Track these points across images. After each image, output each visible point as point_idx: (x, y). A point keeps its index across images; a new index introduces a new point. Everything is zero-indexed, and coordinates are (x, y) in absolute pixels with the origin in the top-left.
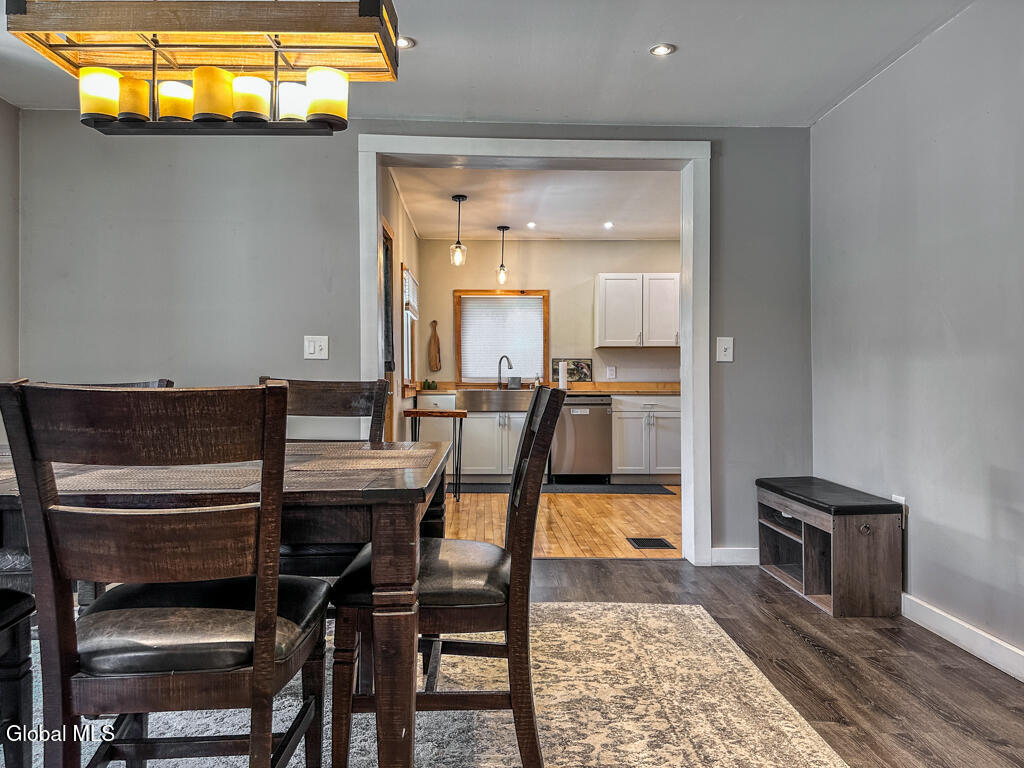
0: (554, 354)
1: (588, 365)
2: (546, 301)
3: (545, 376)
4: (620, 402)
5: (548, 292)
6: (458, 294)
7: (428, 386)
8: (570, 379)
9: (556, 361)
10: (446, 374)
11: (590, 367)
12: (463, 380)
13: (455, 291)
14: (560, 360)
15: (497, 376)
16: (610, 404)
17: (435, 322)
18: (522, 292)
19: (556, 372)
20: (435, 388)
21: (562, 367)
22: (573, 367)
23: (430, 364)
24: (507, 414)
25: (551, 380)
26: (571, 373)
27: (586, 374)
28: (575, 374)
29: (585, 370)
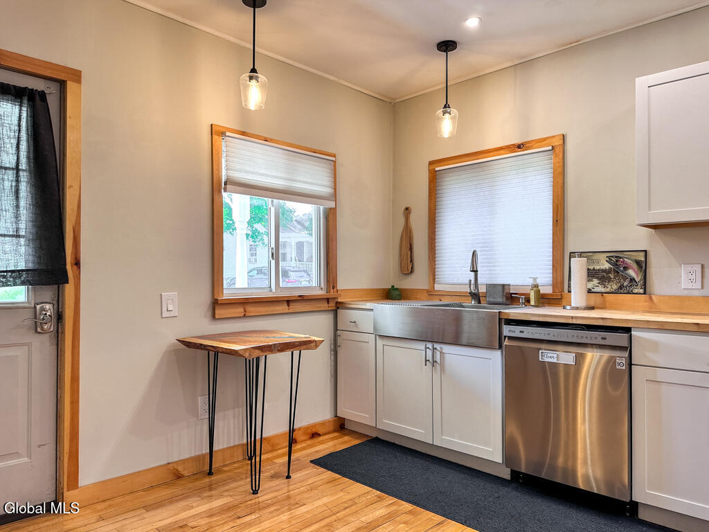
0: (571, 245)
1: (638, 263)
2: (559, 154)
3: (556, 283)
4: (655, 346)
5: (563, 139)
6: (432, 167)
8: (595, 292)
12: (437, 287)
13: (431, 162)
14: (576, 254)
17: (407, 208)
18: (520, 147)
21: (578, 267)
22: (607, 266)
24: (437, 346)
25: (567, 289)
26: (603, 277)
27: (632, 280)
28: (609, 280)
29: (631, 273)
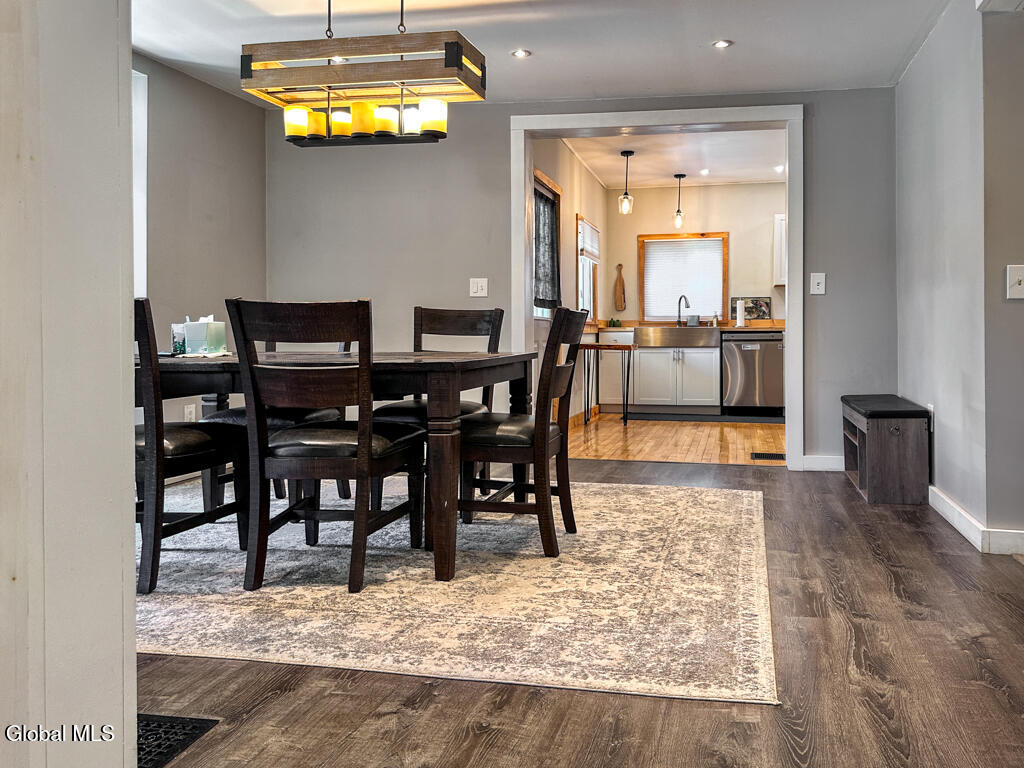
0: (732, 294)
1: (766, 303)
2: (725, 242)
3: (724, 315)
5: (728, 234)
6: (641, 239)
7: (613, 324)
8: (748, 317)
9: (734, 300)
10: (630, 314)
11: (768, 305)
12: (646, 319)
13: (639, 236)
14: (738, 299)
15: (677, 315)
16: (781, 340)
17: (620, 265)
18: (703, 235)
19: (734, 310)
20: (620, 326)
21: (740, 305)
22: (751, 305)
23: (616, 303)
24: (681, 349)
25: (730, 318)
26: (748, 310)
27: (764, 312)
28: (753, 312)
29: (763, 308)
